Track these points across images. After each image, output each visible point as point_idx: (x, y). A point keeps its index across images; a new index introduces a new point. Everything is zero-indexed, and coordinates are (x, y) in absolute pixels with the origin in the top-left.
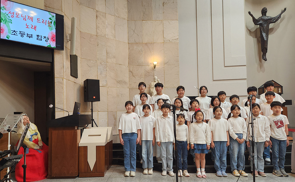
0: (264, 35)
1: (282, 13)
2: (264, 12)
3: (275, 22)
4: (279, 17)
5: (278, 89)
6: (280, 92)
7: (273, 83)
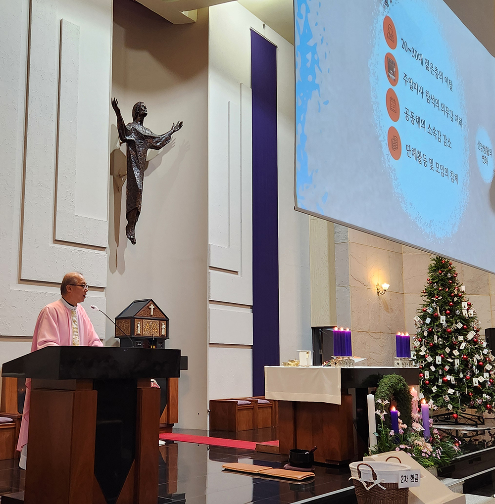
0: (137, 174)
1: (174, 131)
2: (139, 114)
3: (158, 148)
4: (167, 139)
5: (160, 325)
6: (163, 332)
7: (152, 307)
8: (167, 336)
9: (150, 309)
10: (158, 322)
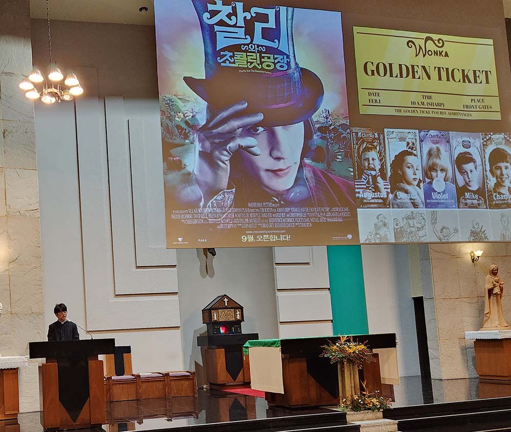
5: (235, 312)
6: (238, 317)
7: (226, 300)
8: (243, 320)
9: (225, 301)
10: (233, 310)
